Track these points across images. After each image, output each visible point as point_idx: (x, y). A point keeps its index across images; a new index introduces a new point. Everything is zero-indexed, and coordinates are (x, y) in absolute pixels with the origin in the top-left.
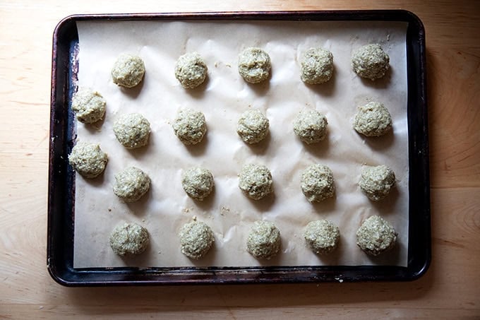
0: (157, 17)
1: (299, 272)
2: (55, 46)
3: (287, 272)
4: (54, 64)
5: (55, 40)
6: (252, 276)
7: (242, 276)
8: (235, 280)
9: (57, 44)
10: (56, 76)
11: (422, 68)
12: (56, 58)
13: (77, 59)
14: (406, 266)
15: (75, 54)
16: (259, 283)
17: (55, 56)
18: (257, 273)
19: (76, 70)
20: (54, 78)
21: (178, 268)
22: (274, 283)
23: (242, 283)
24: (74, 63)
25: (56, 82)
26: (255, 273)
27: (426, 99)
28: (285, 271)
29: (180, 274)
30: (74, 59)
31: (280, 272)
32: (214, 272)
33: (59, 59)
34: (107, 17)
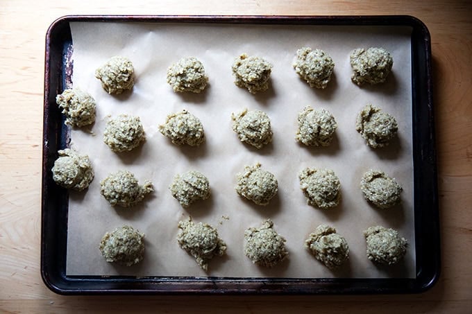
0: (153, 19)
1: (303, 283)
2: (48, 47)
3: (289, 284)
4: (47, 67)
5: (48, 42)
6: (254, 287)
7: (243, 286)
8: (236, 290)
9: (50, 45)
10: (49, 78)
11: (428, 75)
12: (50, 60)
13: (71, 61)
14: (415, 277)
15: (68, 56)
16: (261, 294)
17: (48, 58)
18: (259, 283)
19: (70, 72)
20: (47, 80)
21: (177, 278)
22: (277, 294)
23: (244, 294)
24: (68, 66)
25: (49, 84)
26: (256, 284)
27: (433, 106)
28: (288, 282)
29: (180, 283)
30: (67, 61)
31: (283, 284)
32: (214, 282)
33: (52, 61)
34: (102, 19)
